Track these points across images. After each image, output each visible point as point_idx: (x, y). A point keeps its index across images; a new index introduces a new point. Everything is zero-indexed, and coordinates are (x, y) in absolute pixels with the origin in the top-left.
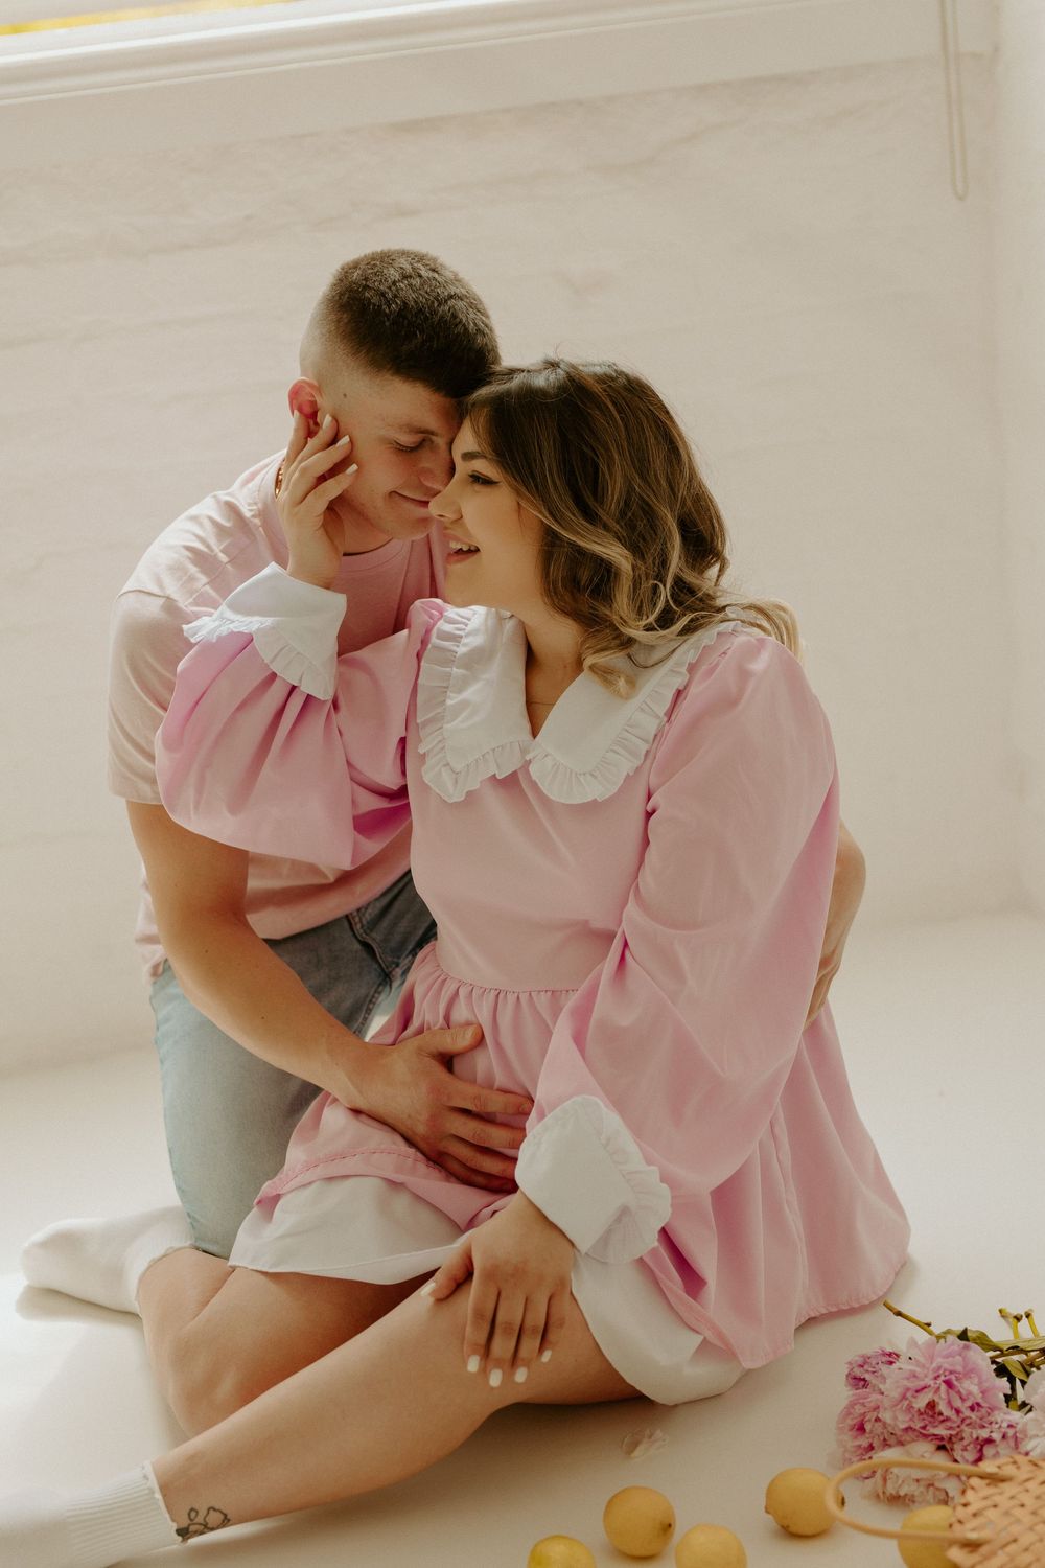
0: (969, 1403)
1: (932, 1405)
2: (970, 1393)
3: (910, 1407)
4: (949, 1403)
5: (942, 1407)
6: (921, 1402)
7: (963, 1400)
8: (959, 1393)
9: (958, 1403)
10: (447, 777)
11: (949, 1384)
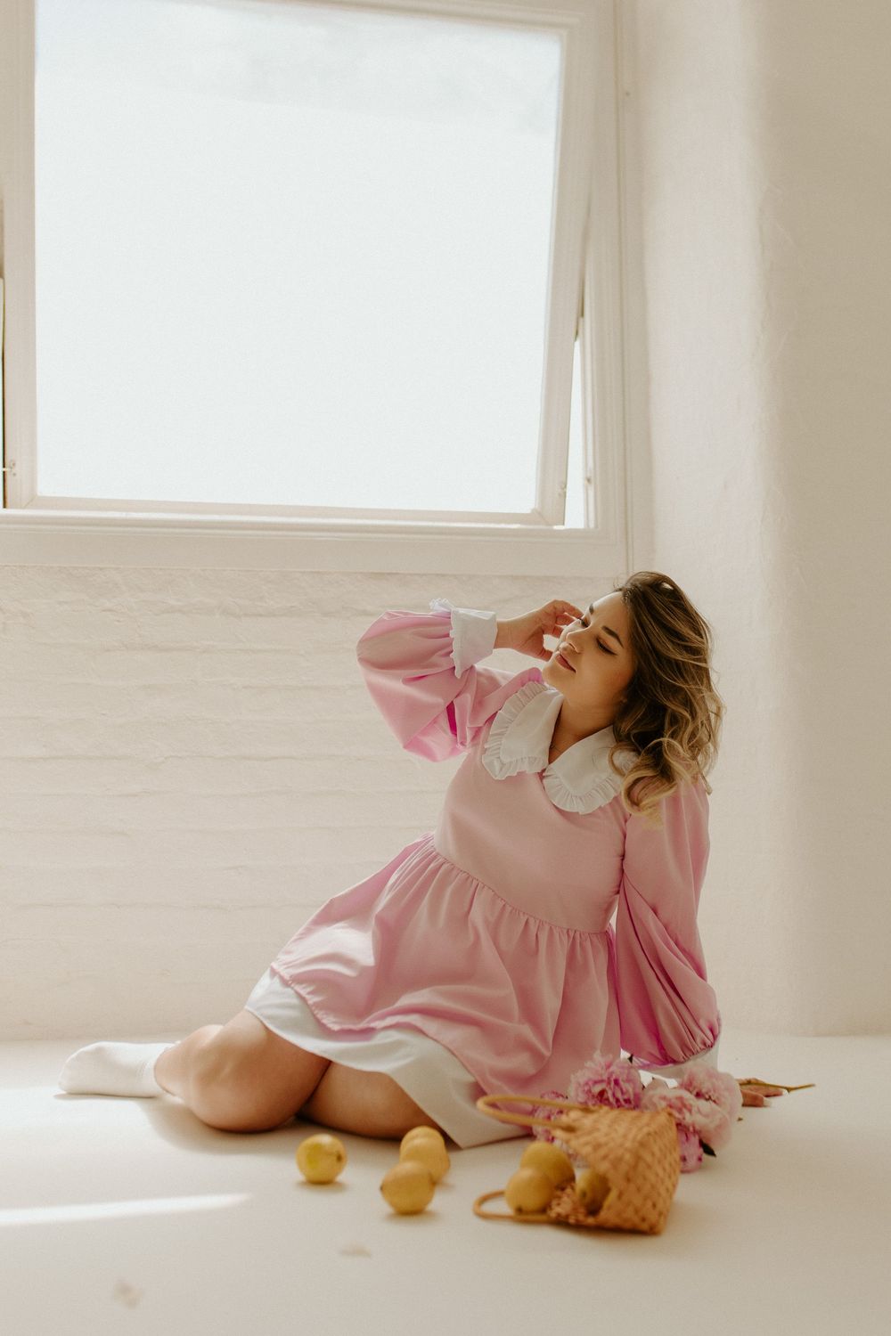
0: (626, 1097)
1: (602, 1093)
2: (627, 1091)
3: (589, 1091)
4: (614, 1095)
5: (610, 1094)
6: (597, 1089)
7: (623, 1093)
8: (622, 1090)
9: (619, 1095)
10: (497, 766)
11: (616, 1082)
